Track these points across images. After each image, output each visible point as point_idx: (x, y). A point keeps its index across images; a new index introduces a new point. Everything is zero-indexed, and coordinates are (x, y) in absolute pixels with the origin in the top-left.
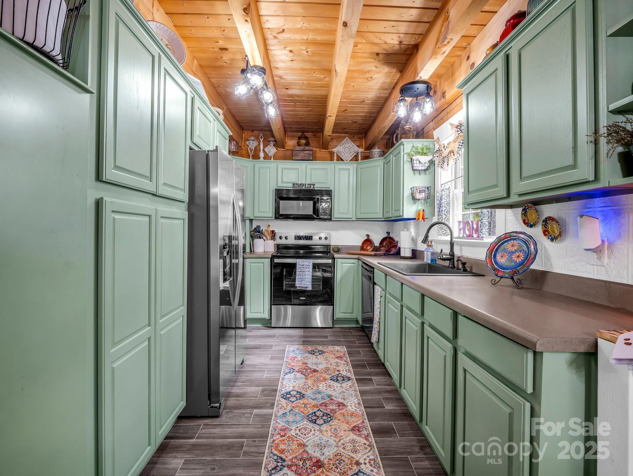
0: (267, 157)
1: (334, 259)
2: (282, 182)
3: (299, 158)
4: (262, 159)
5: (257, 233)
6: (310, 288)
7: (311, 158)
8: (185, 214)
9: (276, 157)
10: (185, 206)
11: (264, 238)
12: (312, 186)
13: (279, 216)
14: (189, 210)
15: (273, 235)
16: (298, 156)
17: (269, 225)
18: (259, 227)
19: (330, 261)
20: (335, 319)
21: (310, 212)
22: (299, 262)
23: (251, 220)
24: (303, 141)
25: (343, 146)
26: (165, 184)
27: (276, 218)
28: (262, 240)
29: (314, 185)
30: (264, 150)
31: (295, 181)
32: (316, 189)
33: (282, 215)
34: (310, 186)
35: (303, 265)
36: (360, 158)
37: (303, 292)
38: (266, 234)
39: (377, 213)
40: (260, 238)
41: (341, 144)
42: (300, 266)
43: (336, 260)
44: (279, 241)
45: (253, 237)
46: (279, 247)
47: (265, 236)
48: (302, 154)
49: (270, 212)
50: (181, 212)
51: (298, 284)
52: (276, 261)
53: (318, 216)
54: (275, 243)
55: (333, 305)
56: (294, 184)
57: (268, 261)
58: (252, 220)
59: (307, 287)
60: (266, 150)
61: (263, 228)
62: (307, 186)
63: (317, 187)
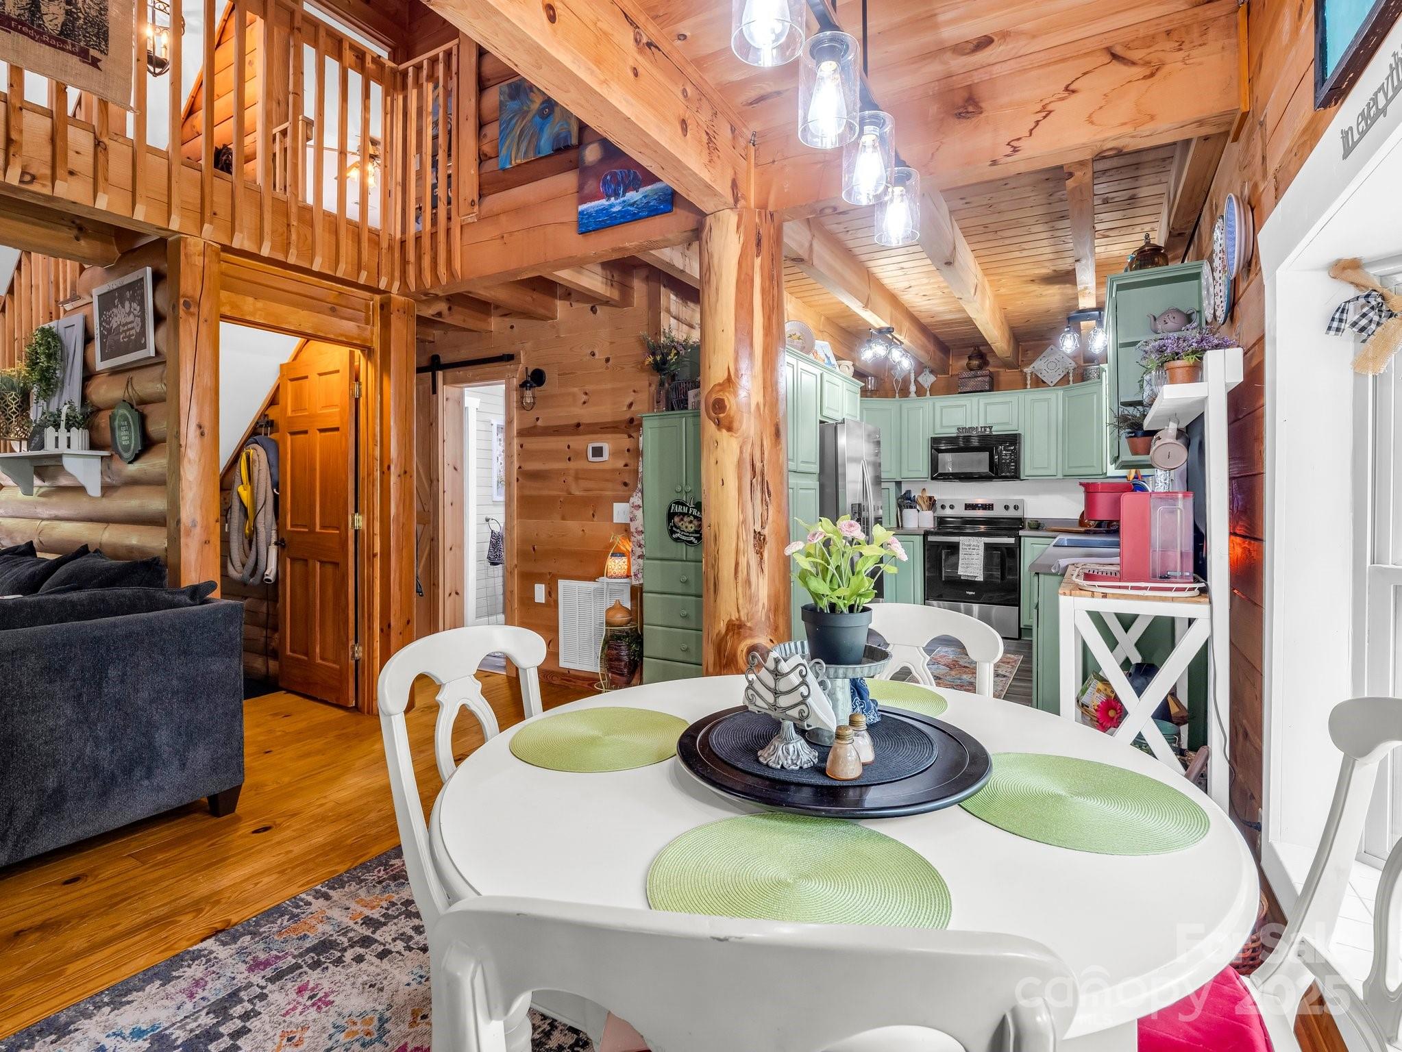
0: (920, 392)
1: (1019, 538)
2: (942, 426)
3: (968, 389)
4: (913, 395)
5: (906, 501)
6: (980, 578)
7: (987, 388)
8: (816, 484)
9: (934, 391)
10: (816, 476)
11: (918, 507)
12: (988, 429)
13: (937, 474)
14: (819, 480)
15: (932, 503)
16: (966, 386)
17: (924, 489)
18: (909, 492)
19: (1012, 540)
20: (1022, 626)
21: (985, 469)
22: (963, 540)
23: (899, 484)
24: (975, 363)
25: (1043, 362)
26: (802, 462)
27: (933, 479)
28: (915, 510)
29: (991, 428)
30: (916, 381)
31: (962, 424)
32: (994, 433)
33: (941, 474)
34: (985, 430)
35: (970, 545)
36: (1071, 379)
37: (970, 584)
38: (920, 501)
39: (1093, 466)
40: (911, 507)
41: (1040, 358)
42: (964, 547)
43: (1022, 539)
44: (940, 513)
45: (901, 507)
46: (941, 521)
47: (920, 505)
48: (972, 384)
49: (924, 469)
50: (814, 483)
51: (961, 571)
52: (931, 538)
53: (997, 474)
54: (936, 515)
55: (1019, 605)
56: (958, 429)
57: (919, 540)
58: (900, 482)
59: (976, 577)
60: (920, 379)
61: (916, 493)
62: (980, 430)
63: (997, 430)
